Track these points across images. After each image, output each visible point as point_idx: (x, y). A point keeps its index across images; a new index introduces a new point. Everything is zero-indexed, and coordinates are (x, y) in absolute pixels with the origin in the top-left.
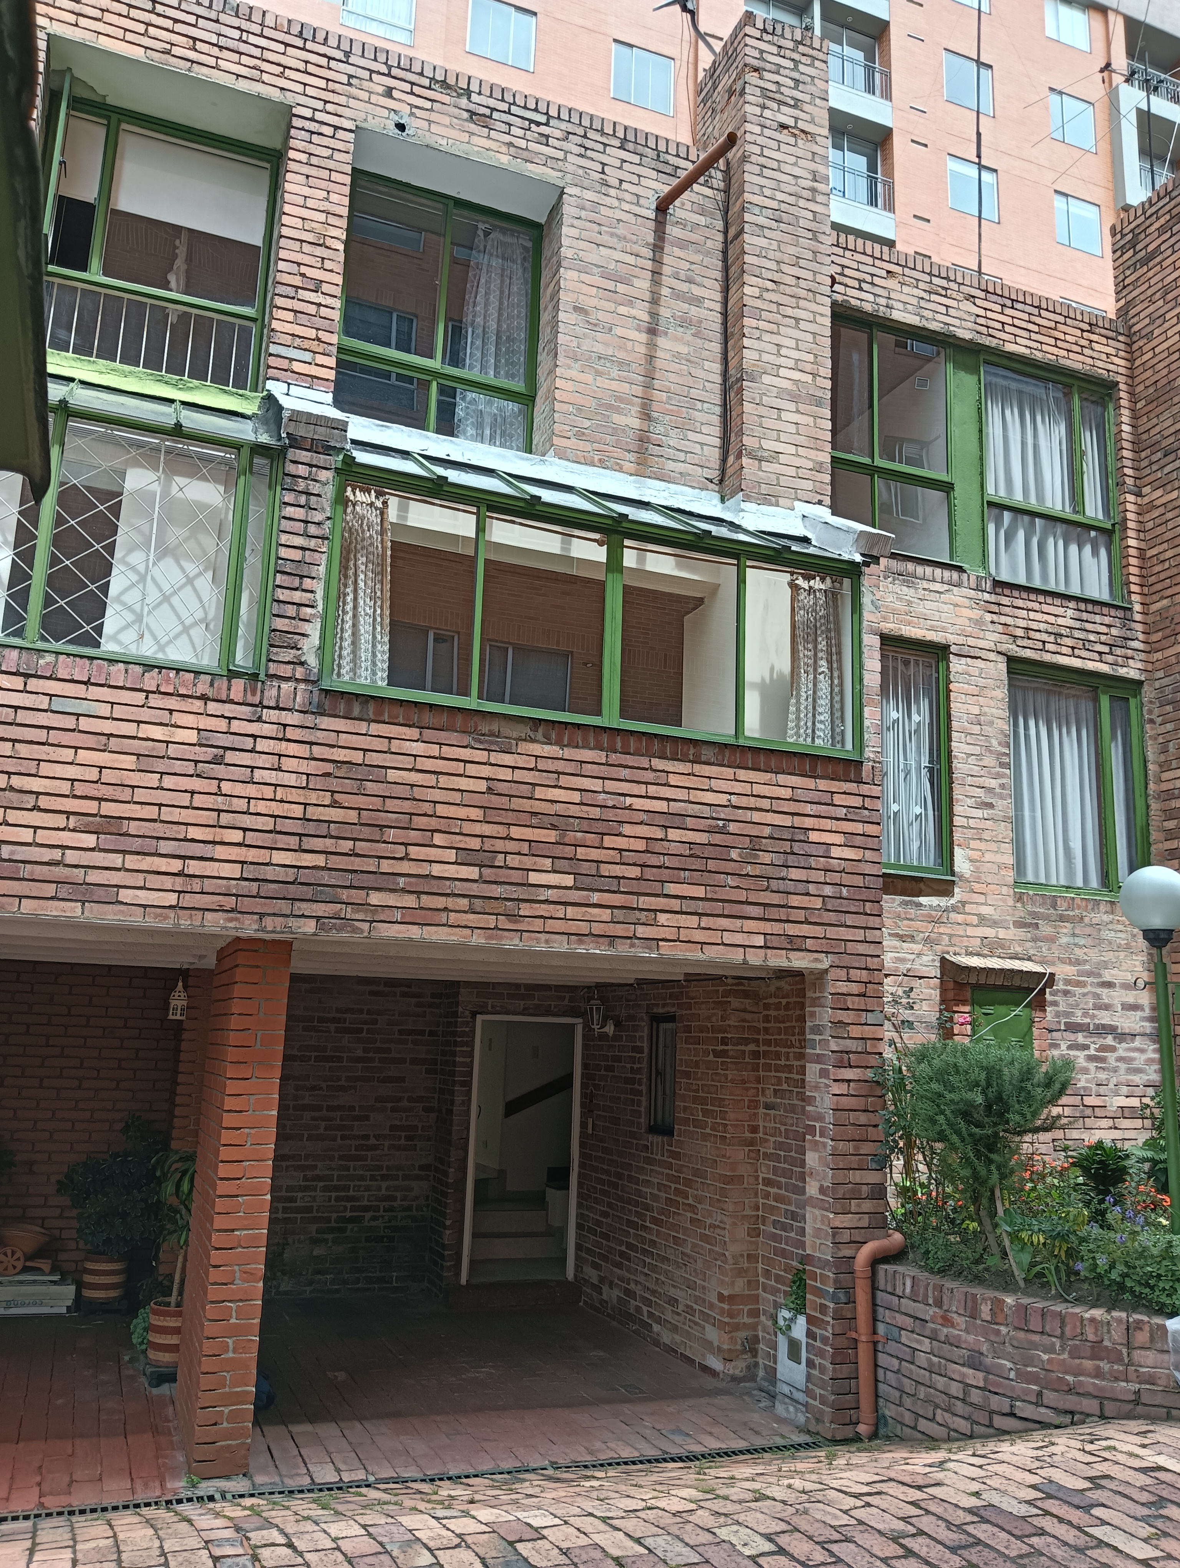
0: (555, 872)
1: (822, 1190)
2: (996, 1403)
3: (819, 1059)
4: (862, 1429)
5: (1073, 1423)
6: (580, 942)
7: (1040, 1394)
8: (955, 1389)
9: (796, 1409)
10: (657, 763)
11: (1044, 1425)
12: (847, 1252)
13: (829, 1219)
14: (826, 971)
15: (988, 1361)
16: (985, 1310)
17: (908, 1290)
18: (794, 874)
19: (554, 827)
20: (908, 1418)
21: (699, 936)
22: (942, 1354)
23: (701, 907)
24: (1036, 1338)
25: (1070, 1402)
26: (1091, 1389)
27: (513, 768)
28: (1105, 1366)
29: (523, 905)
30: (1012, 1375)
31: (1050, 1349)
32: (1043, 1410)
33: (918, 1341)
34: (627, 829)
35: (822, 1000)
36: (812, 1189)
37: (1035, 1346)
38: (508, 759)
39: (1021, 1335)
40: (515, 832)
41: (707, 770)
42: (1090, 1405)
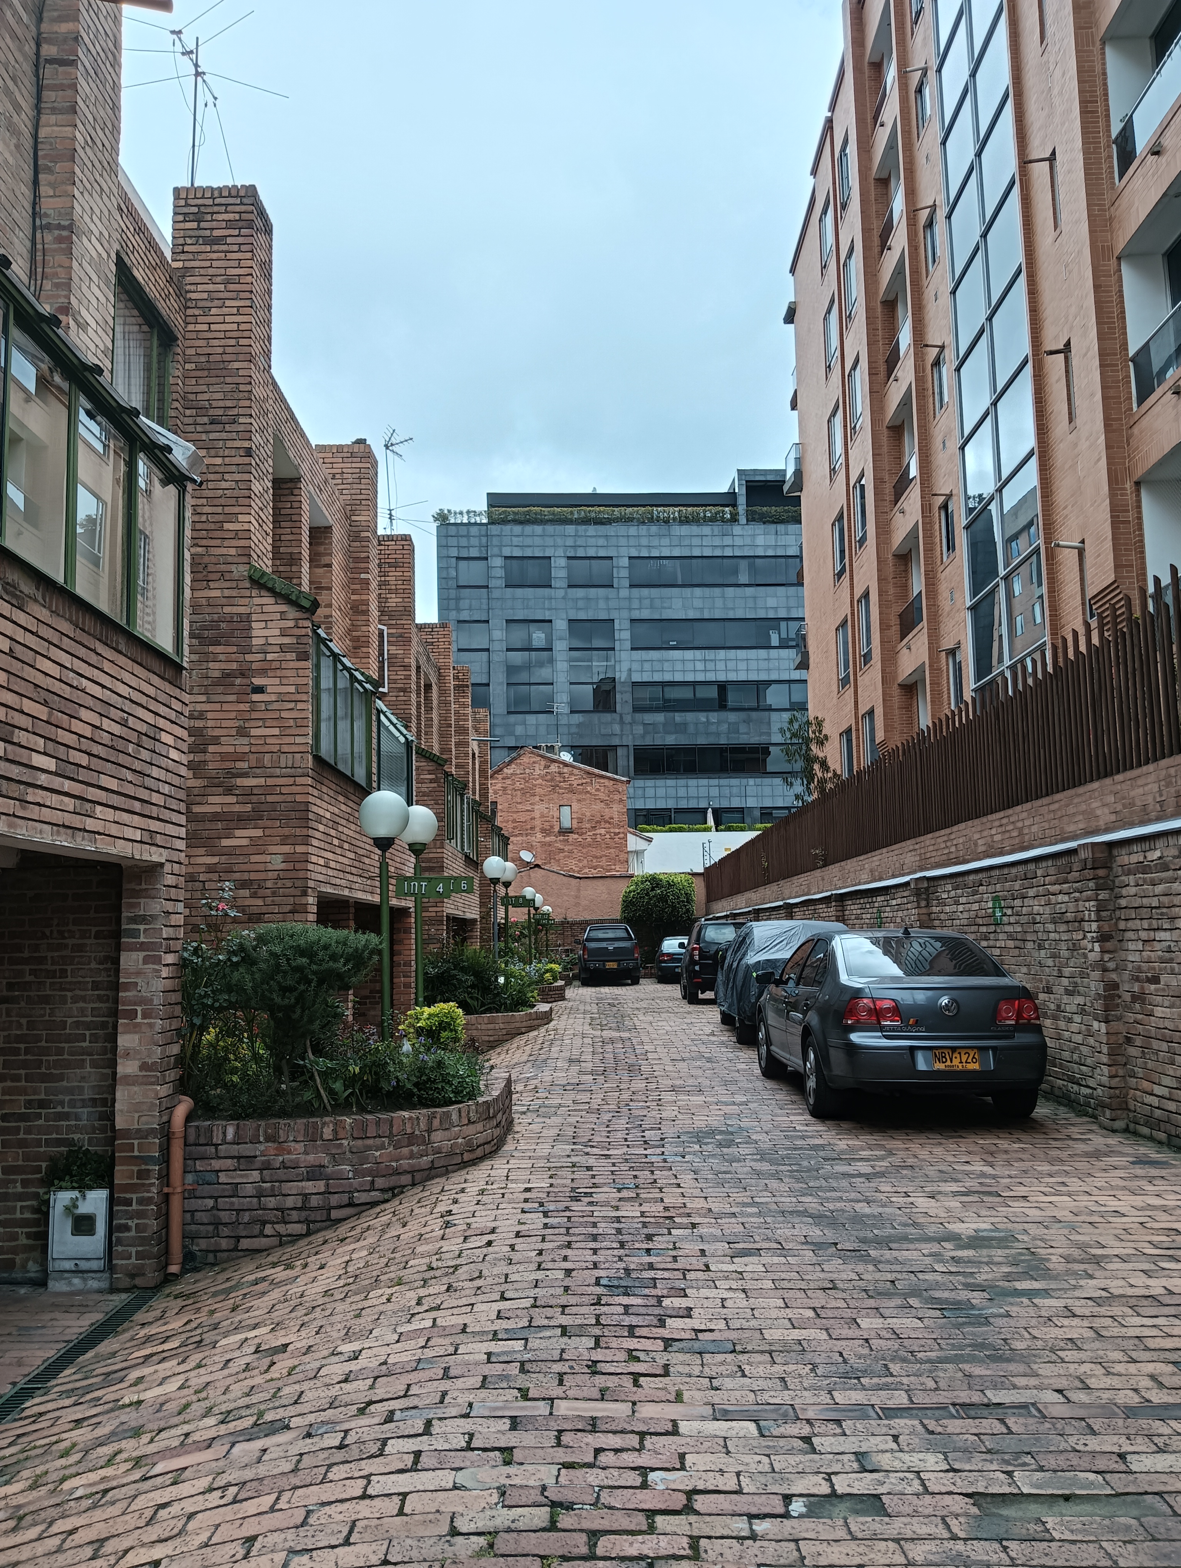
0: (45, 754)
1: (144, 1067)
2: (334, 1200)
3: (143, 947)
4: (174, 1269)
5: (394, 1196)
6: (58, 833)
7: (373, 1182)
8: (290, 1202)
9: (85, 1280)
10: (101, 648)
11: (374, 1204)
12: (165, 1119)
13: (157, 1092)
14: (162, 865)
15: (329, 1170)
16: (328, 1132)
17: (230, 1135)
18: (155, 772)
19: (45, 703)
20: (224, 1244)
21: (114, 830)
22: (275, 1178)
23: (116, 800)
24: (370, 1142)
25: (393, 1181)
26: (406, 1168)
27: (25, 629)
28: (415, 1149)
29: (30, 790)
30: (351, 1175)
31: (382, 1147)
32: (373, 1193)
33: (242, 1176)
34: (84, 714)
35: (153, 893)
36: (126, 1067)
37: (370, 1148)
38: (21, 617)
39: (360, 1142)
40: (28, 706)
41: (122, 660)
42: (406, 1179)
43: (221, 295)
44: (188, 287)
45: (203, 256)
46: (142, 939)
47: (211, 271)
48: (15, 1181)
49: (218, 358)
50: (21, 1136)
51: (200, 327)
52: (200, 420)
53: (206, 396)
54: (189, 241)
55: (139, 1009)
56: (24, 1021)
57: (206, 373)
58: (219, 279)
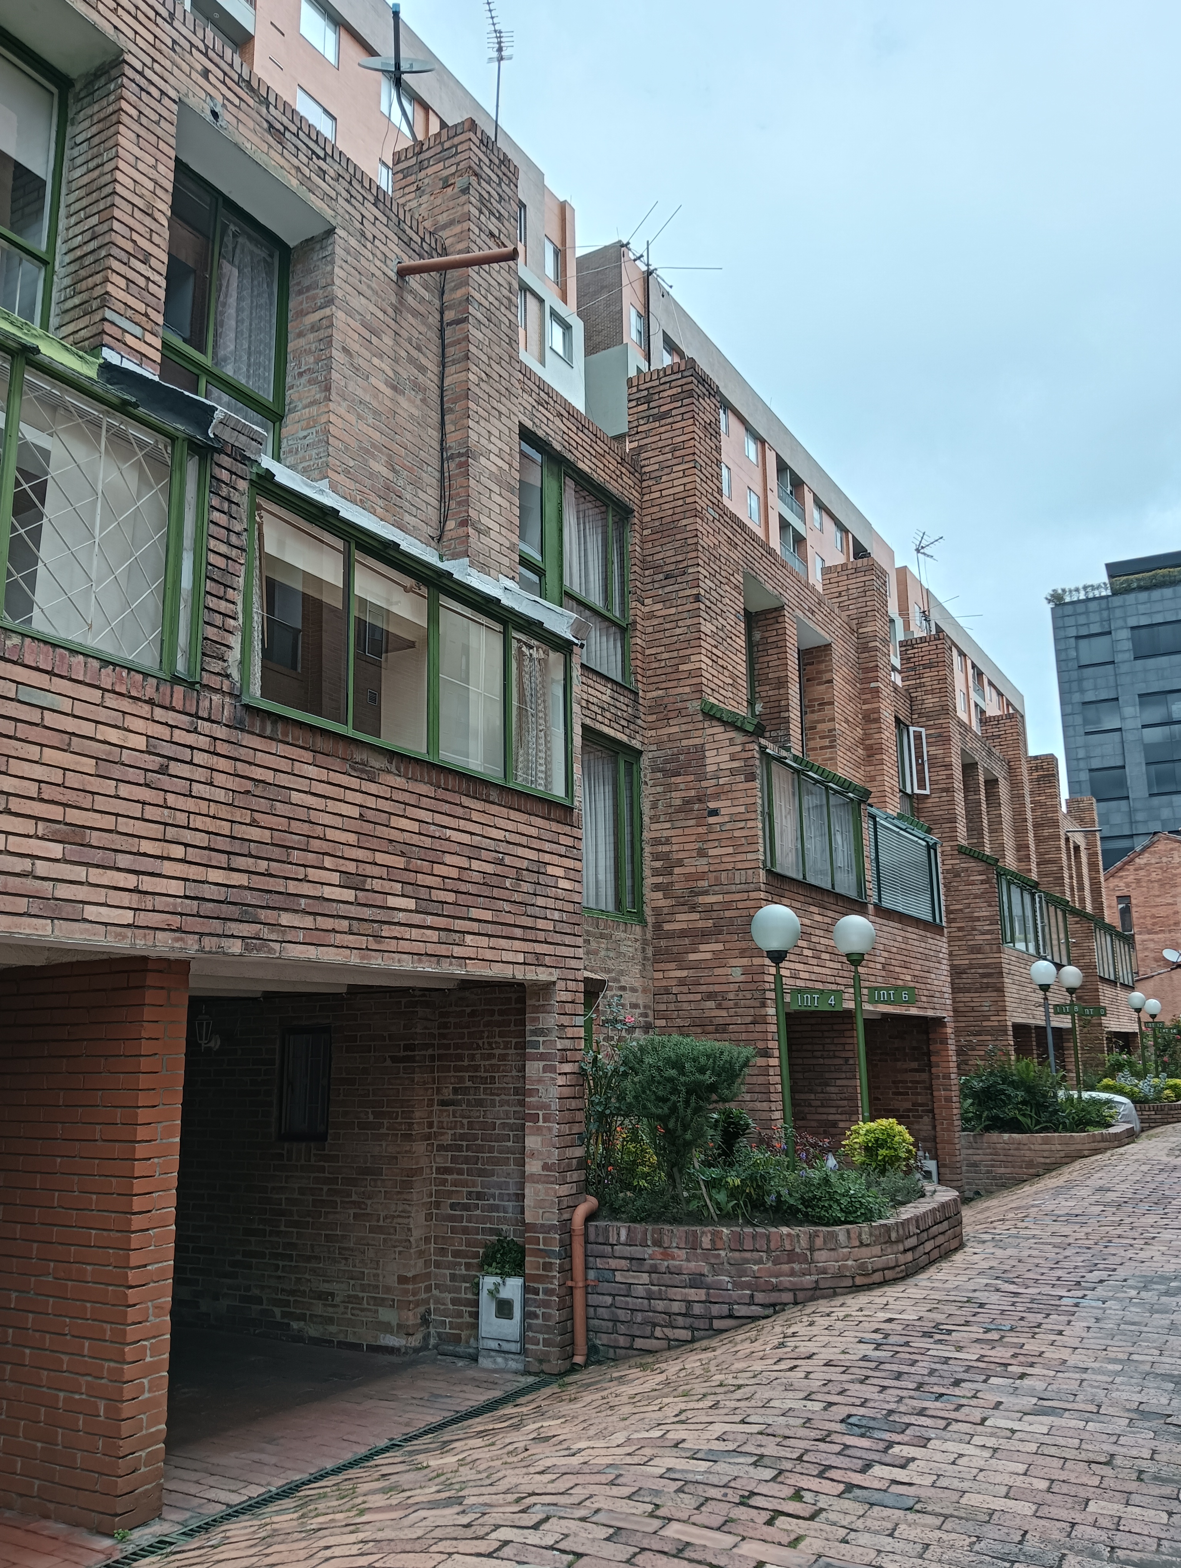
0: (403, 896)
1: (546, 1167)
2: (715, 1310)
3: (542, 1057)
4: (579, 1359)
5: (775, 1312)
6: (420, 961)
7: (752, 1296)
8: (676, 1307)
9: (506, 1359)
10: (466, 801)
11: (754, 1319)
12: (566, 1216)
13: (556, 1192)
14: (554, 983)
15: (709, 1279)
16: (706, 1242)
17: (623, 1238)
18: (540, 901)
19: (403, 854)
20: (622, 1341)
21: (489, 955)
22: (662, 1282)
23: (490, 929)
24: (748, 1255)
25: (774, 1297)
26: (788, 1285)
27: (377, 796)
28: (796, 1266)
29: (385, 927)
30: (730, 1286)
31: (760, 1262)
32: (753, 1308)
33: (634, 1277)
34: (448, 859)
35: (548, 1008)
36: (533, 1167)
37: (747, 1261)
38: (373, 788)
39: (737, 1255)
40: (380, 858)
41: (494, 809)
42: (787, 1297)
43: (670, 463)
44: (643, 463)
45: (654, 432)
46: (541, 1050)
47: (660, 444)
48: (460, 1264)
49: (669, 519)
50: (464, 1224)
51: (654, 496)
52: (657, 578)
53: (661, 556)
54: (641, 422)
55: (541, 1113)
56: (465, 1121)
57: (660, 535)
58: (667, 449)
